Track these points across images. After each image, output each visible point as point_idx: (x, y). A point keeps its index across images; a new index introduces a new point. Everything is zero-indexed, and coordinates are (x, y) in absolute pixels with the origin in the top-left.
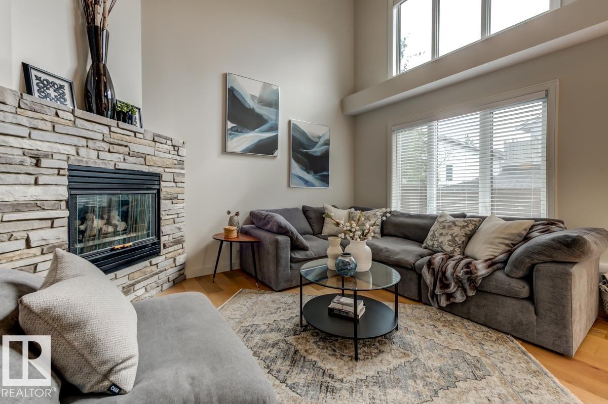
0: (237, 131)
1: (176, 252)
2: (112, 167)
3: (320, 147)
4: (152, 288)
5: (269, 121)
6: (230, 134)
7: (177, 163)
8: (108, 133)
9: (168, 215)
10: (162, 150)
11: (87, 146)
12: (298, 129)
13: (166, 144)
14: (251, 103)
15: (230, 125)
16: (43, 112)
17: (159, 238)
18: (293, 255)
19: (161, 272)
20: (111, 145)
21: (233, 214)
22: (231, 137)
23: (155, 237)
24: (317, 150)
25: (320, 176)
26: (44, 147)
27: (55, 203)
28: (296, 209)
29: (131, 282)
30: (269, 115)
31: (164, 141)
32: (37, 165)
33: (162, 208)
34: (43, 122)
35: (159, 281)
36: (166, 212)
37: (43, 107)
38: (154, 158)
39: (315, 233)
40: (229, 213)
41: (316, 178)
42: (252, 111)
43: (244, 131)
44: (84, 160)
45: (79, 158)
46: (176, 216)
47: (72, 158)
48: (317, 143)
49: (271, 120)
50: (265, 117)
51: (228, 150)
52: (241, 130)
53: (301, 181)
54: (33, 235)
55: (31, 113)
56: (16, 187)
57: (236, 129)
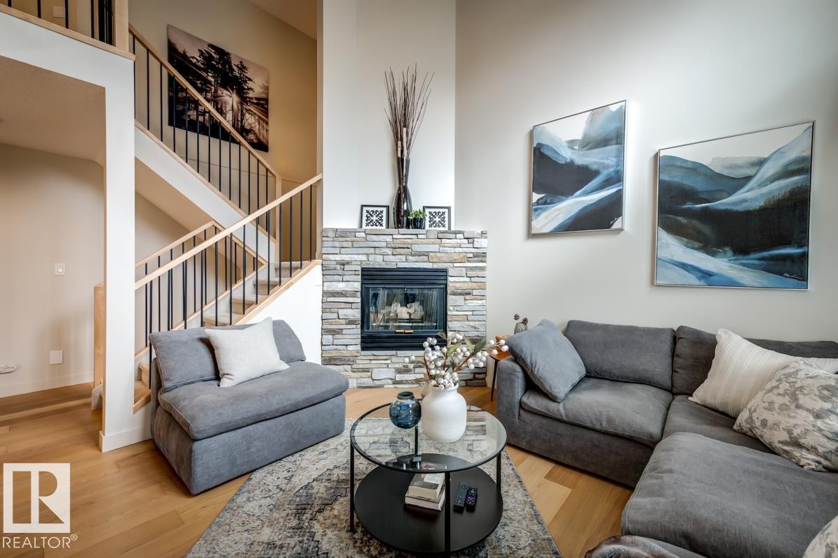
0: (546, 203)
2: (395, 267)
3: (763, 184)
5: (601, 171)
6: (536, 210)
7: (472, 256)
8: (390, 240)
9: (457, 311)
10: (449, 245)
11: (375, 253)
12: (679, 164)
13: (456, 239)
14: (567, 155)
15: (536, 197)
16: (346, 236)
17: (446, 333)
20: (394, 250)
22: (536, 213)
23: (440, 330)
24: (745, 198)
25: (758, 259)
26: (346, 258)
27: (353, 293)
30: (603, 161)
31: (453, 236)
32: (343, 270)
33: (449, 304)
34: (346, 242)
36: (455, 307)
37: (347, 233)
38: (438, 254)
41: (744, 265)
42: (570, 165)
43: (555, 200)
44: (372, 263)
45: (368, 262)
46: (471, 313)
47: (364, 263)
48: (749, 178)
49: (607, 167)
50: (594, 167)
51: (535, 231)
52: (551, 201)
53: (686, 273)
54: (341, 311)
55: (341, 239)
56: (333, 283)
57: (544, 200)
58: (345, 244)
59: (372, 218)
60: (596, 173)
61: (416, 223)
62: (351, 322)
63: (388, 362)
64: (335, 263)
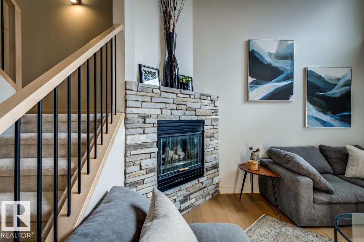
0: (257, 84)
1: (213, 174)
2: (178, 119)
3: (339, 88)
4: (200, 199)
5: (284, 71)
6: (251, 87)
7: (214, 112)
8: (176, 98)
9: (208, 148)
10: (205, 104)
11: (166, 108)
12: (314, 75)
13: (207, 100)
14: (268, 60)
15: (251, 80)
16: (147, 91)
17: (203, 165)
18: (316, 197)
19: (204, 187)
20: (177, 105)
22: (252, 89)
23: (200, 163)
24: (336, 92)
25: (339, 116)
26: (147, 111)
27: (152, 144)
28: (313, 148)
29: (188, 193)
30: (285, 67)
31: (206, 98)
32: (144, 122)
33: (205, 144)
34: (146, 97)
35: (203, 194)
36: (207, 146)
37: (147, 89)
38: (200, 110)
39: (336, 174)
40: (251, 149)
41: (335, 118)
42: (270, 65)
43: (262, 83)
44: (165, 116)
45: (162, 116)
46: (213, 149)
47: (159, 116)
48: (336, 85)
49: (287, 70)
50: (281, 69)
51: (250, 99)
52: (260, 83)
53: (317, 121)
54: (144, 163)
55: (142, 94)
56: (136, 136)
57: (256, 82)
60: (281, 72)
61: (184, 85)
62: (151, 171)
63: (175, 197)
64: (137, 116)
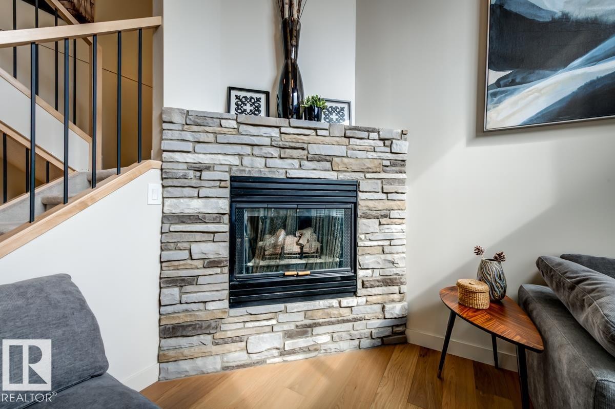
0: (513, 83)
1: (386, 296)
2: (283, 176)
4: (341, 339)
6: (494, 95)
7: (389, 164)
8: (278, 136)
9: (370, 240)
10: (360, 148)
11: (253, 154)
13: (368, 139)
15: (493, 76)
16: (205, 124)
17: (355, 272)
19: (356, 320)
20: (282, 150)
21: (488, 254)
22: (496, 99)
23: (350, 268)
26: (206, 159)
27: (216, 216)
29: (308, 322)
31: (365, 135)
32: (200, 179)
33: (359, 230)
34: (205, 134)
35: (352, 332)
36: (367, 235)
37: (206, 119)
38: (345, 160)
40: (479, 251)
44: (247, 169)
45: (242, 168)
46: (388, 243)
47: (234, 168)
51: (490, 125)
52: (523, 78)
54: (195, 248)
55: (196, 128)
56: (182, 200)
57: (510, 79)
58: (203, 137)
59: (245, 107)
61: (312, 112)
62: (213, 264)
63: (273, 322)
64: (185, 166)
